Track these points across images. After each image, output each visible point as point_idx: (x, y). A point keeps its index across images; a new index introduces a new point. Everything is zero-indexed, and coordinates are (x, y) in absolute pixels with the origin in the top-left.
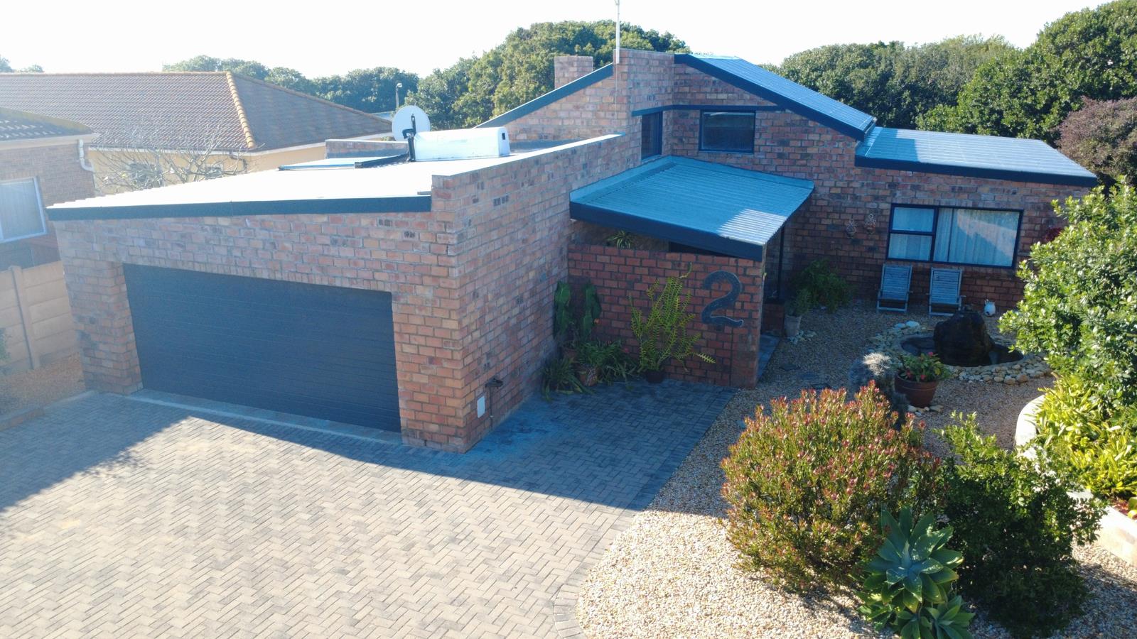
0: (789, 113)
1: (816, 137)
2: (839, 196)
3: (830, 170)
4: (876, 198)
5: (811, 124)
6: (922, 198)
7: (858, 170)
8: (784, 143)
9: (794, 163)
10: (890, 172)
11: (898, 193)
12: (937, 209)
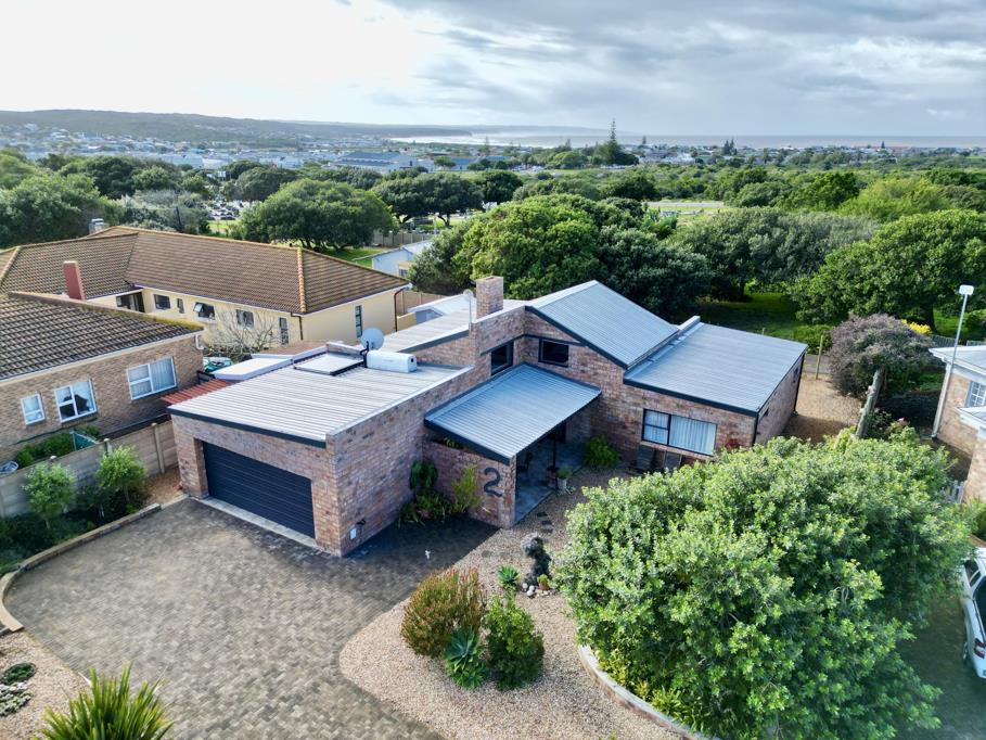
0: (586, 349)
1: (602, 364)
2: (615, 400)
3: (609, 384)
4: (636, 404)
5: (599, 356)
6: (660, 407)
7: (625, 387)
8: (584, 364)
9: (590, 377)
10: (642, 391)
11: (647, 403)
12: (670, 416)
